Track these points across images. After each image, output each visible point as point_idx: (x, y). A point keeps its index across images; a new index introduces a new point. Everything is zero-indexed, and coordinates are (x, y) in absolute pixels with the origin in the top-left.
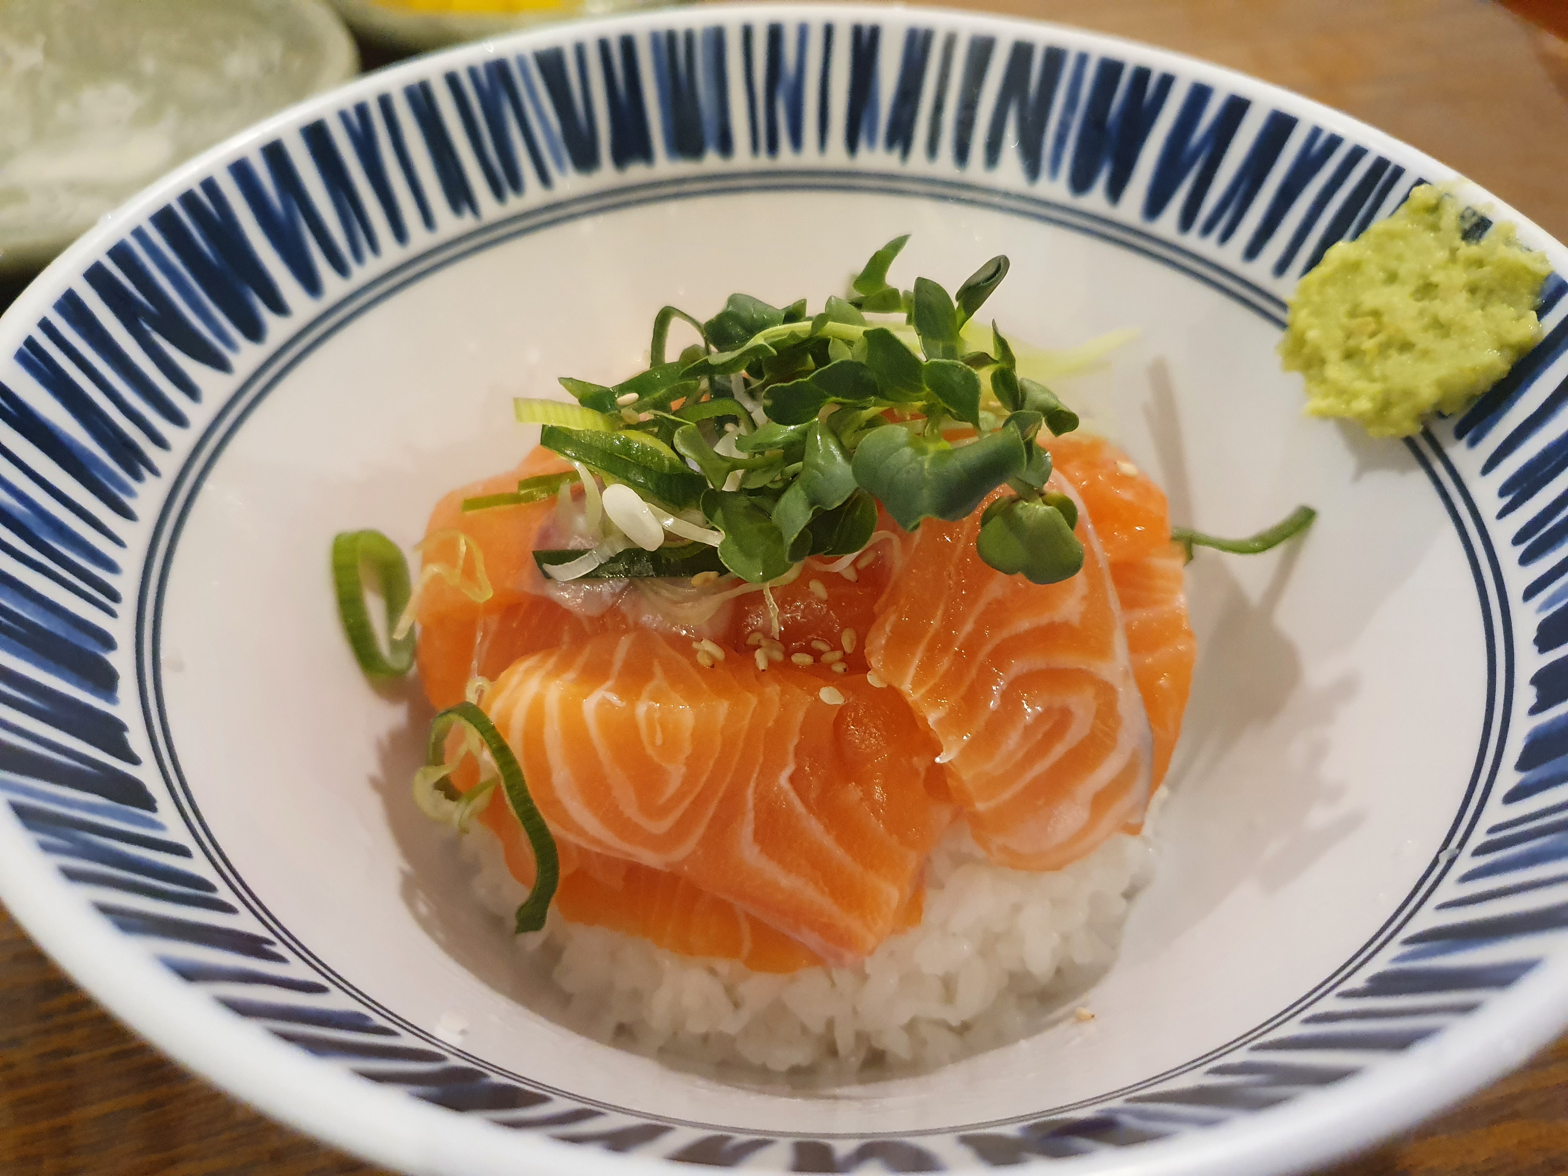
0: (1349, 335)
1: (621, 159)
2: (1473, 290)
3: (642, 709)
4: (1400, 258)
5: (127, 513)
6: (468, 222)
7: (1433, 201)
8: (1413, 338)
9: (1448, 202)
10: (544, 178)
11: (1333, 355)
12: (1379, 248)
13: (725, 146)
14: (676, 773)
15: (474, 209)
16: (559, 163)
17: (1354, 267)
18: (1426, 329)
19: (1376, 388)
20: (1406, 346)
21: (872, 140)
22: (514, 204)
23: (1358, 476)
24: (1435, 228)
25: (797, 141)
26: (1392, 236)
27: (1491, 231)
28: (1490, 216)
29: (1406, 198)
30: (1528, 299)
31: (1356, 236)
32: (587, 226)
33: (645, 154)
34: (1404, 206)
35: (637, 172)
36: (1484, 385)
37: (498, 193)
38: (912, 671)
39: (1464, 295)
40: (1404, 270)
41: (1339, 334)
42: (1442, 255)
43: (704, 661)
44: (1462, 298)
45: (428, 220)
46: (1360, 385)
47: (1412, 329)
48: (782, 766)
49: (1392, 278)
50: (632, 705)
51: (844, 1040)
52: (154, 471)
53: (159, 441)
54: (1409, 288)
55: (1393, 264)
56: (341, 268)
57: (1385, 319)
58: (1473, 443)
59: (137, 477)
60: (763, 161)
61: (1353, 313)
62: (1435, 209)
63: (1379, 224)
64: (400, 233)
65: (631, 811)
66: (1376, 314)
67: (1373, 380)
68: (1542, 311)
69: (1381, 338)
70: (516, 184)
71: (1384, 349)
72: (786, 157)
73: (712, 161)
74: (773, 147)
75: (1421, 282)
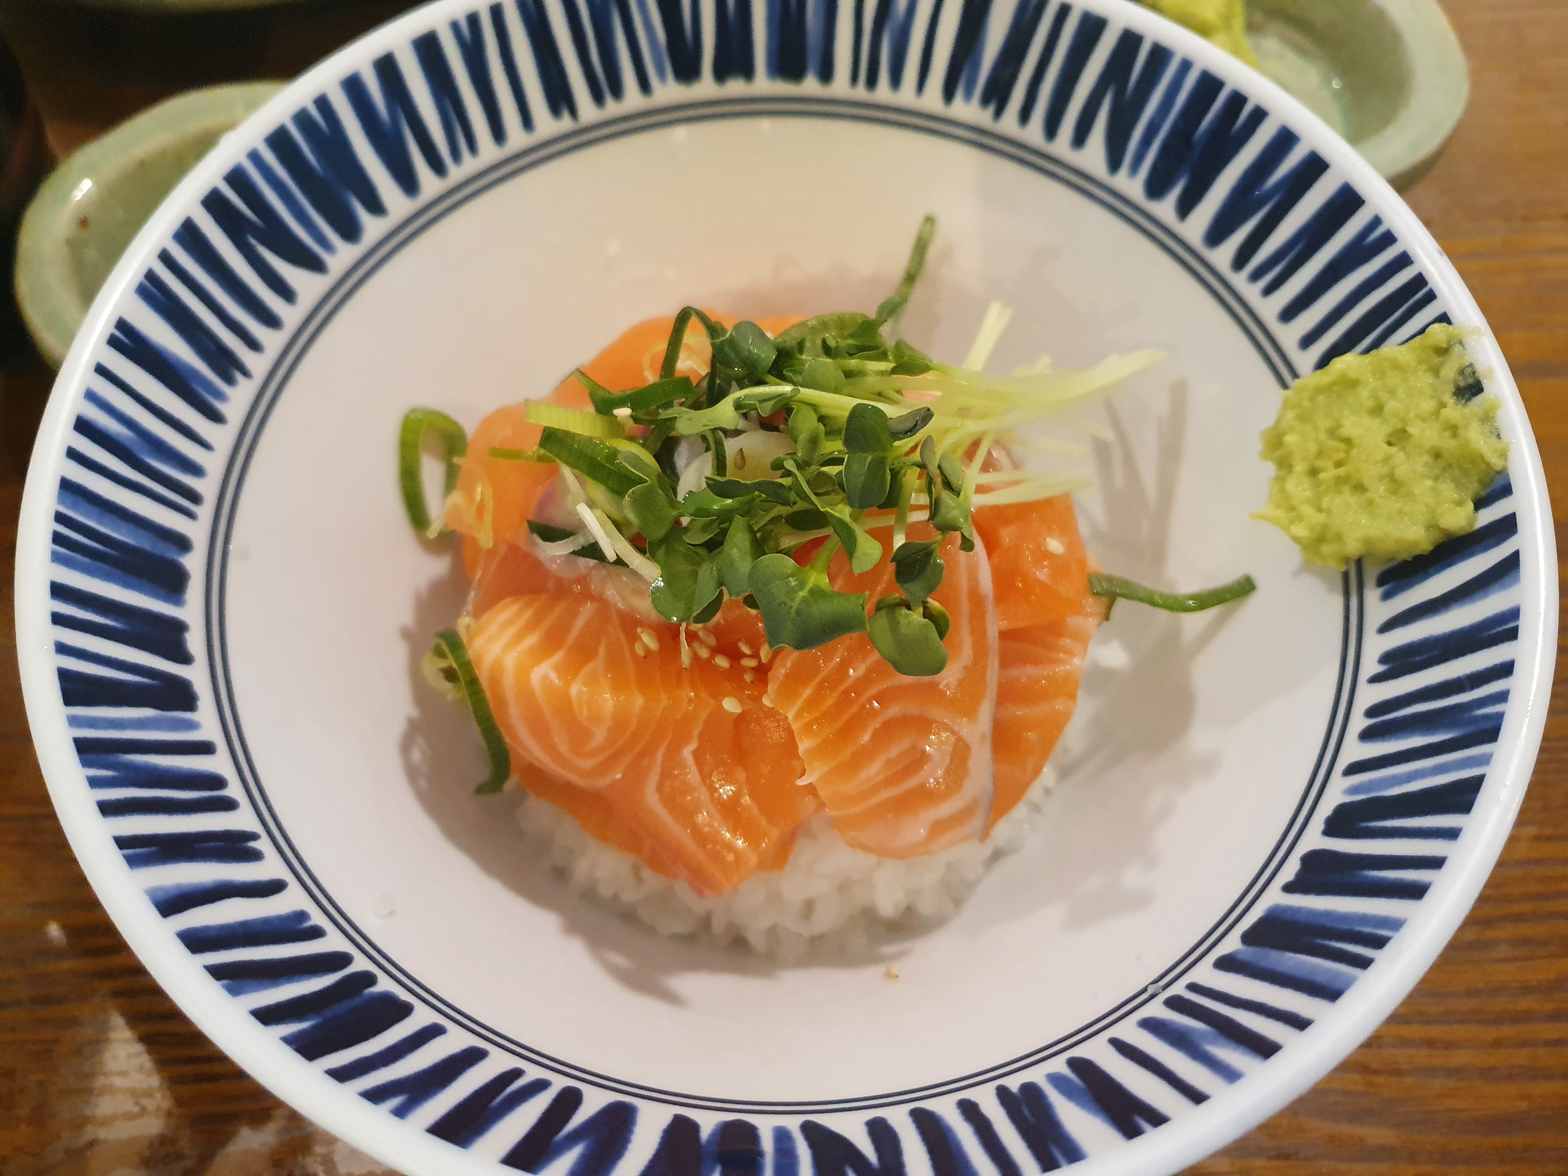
0: (1320, 454)
1: (721, 73)
2: (1437, 455)
3: (575, 689)
4: (1392, 392)
5: (216, 417)
6: (566, 123)
7: (1445, 345)
8: (1366, 483)
9: (1457, 348)
10: (645, 86)
11: (1300, 467)
12: (1379, 372)
13: (826, 74)
14: (599, 736)
15: (573, 112)
16: (661, 74)
17: (1350, 384)
18: (1381, 478)
19: (1320, 518)
20: (1359, 488)
21: (968, 95)
22: (612, 108)
23: (1297, 573)
24: (1435, 371)
25: (896, 80)
26: (1396, 366)
27: (1479, 398)
28: (1485, 383)
29: (1422, 331)
30: (1474, 488)
31: (1367, 351)
32: (680, 134)
33: (747, 72)
34: (1418, 338)
35: (735, 87)
36: (1406, 555)
37: (598, 98)
38: (799, 703)
39: (1426, 458)
40: (1391, 405)
41: (1313, 447)
42: (1427, 405)
43: (640, 652)
44: (1421, 462)
45: (527, 121)
46: (1307, 510)
47: (1370, 473)
48: (687, 743)
49: (1377, 410)
50: (568, 684)
51: (718, 925)
52: (246, 373)
53: (254, 345)
54: (1388, 429)
55: (1384, 396)
56: (438, 167)
57: (1354, 452)
58: (1386, 596)
59: (230, 380)
60: (860, 92)
61: (1332, 432)
62: (1443, 351)
63: (1389, 348)
64: (498, 133)
65: (563, 748)
66: (1348, 442)
67: (1320, 510)
68: (1480, 503)
69: (1342, 471)
70: (617, 91)
71: (1340, 481)
72: (883, 92)
73: (810, 85)
74: (872, 81)
75: (1399, 426)
